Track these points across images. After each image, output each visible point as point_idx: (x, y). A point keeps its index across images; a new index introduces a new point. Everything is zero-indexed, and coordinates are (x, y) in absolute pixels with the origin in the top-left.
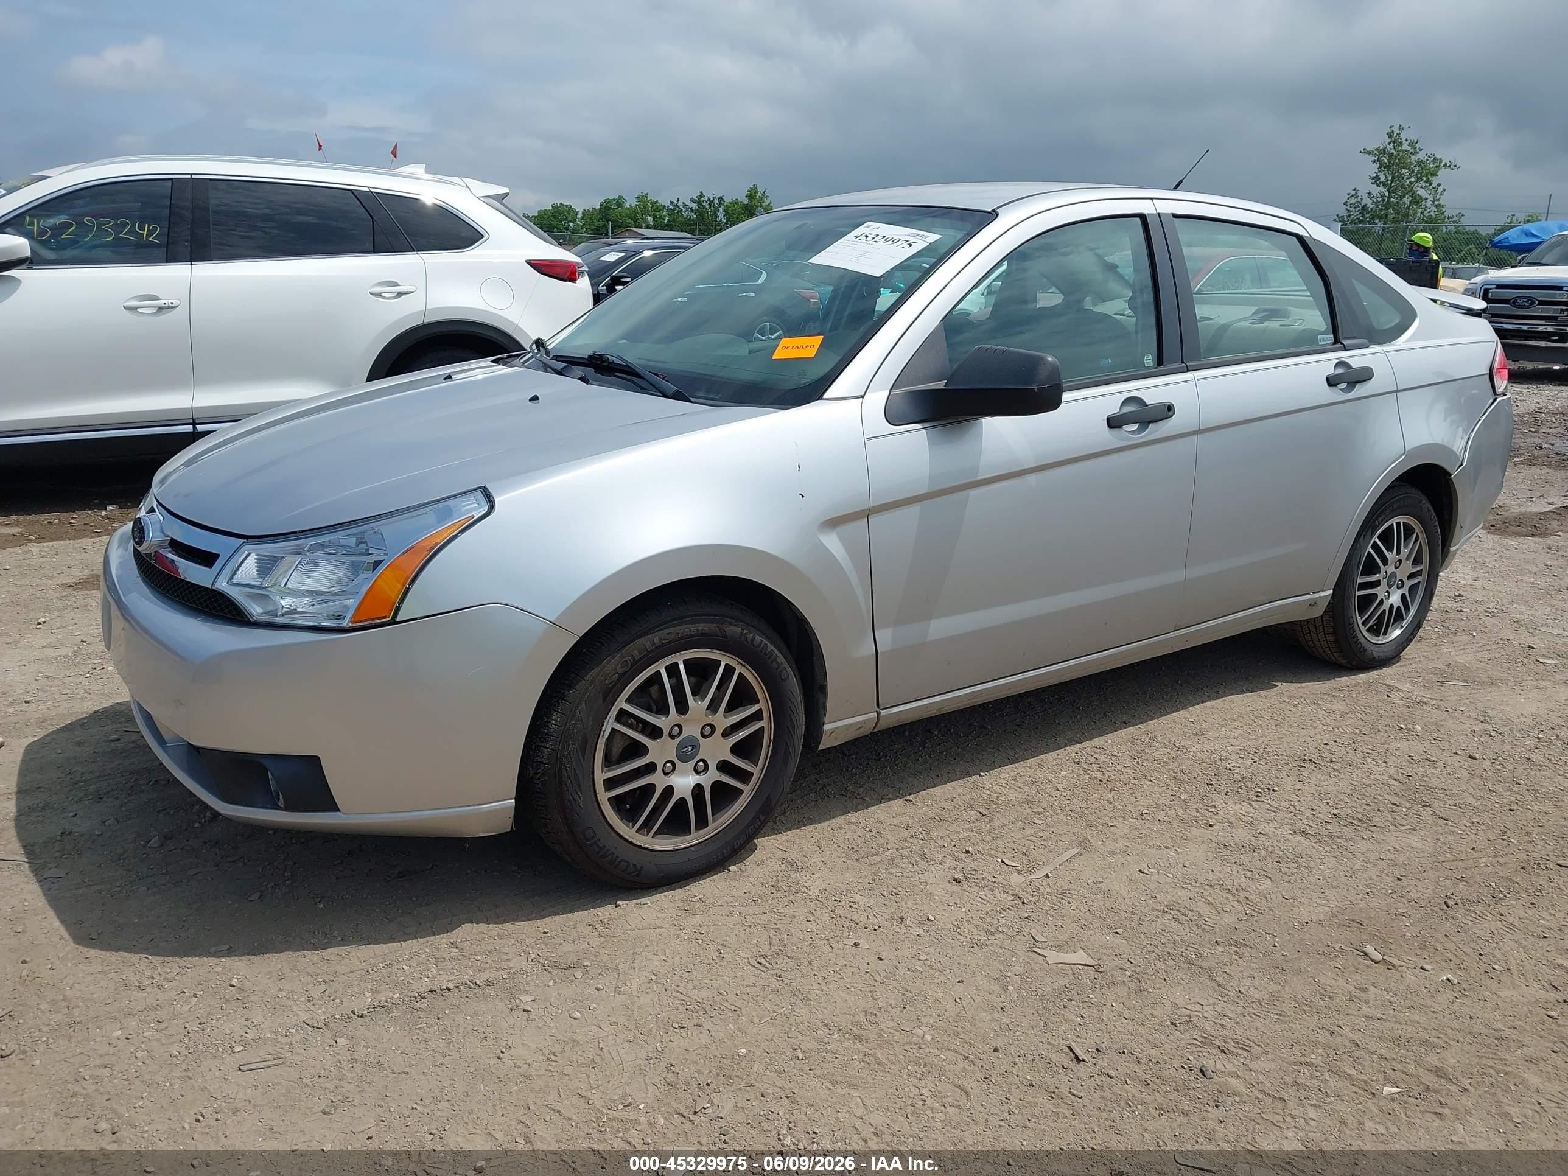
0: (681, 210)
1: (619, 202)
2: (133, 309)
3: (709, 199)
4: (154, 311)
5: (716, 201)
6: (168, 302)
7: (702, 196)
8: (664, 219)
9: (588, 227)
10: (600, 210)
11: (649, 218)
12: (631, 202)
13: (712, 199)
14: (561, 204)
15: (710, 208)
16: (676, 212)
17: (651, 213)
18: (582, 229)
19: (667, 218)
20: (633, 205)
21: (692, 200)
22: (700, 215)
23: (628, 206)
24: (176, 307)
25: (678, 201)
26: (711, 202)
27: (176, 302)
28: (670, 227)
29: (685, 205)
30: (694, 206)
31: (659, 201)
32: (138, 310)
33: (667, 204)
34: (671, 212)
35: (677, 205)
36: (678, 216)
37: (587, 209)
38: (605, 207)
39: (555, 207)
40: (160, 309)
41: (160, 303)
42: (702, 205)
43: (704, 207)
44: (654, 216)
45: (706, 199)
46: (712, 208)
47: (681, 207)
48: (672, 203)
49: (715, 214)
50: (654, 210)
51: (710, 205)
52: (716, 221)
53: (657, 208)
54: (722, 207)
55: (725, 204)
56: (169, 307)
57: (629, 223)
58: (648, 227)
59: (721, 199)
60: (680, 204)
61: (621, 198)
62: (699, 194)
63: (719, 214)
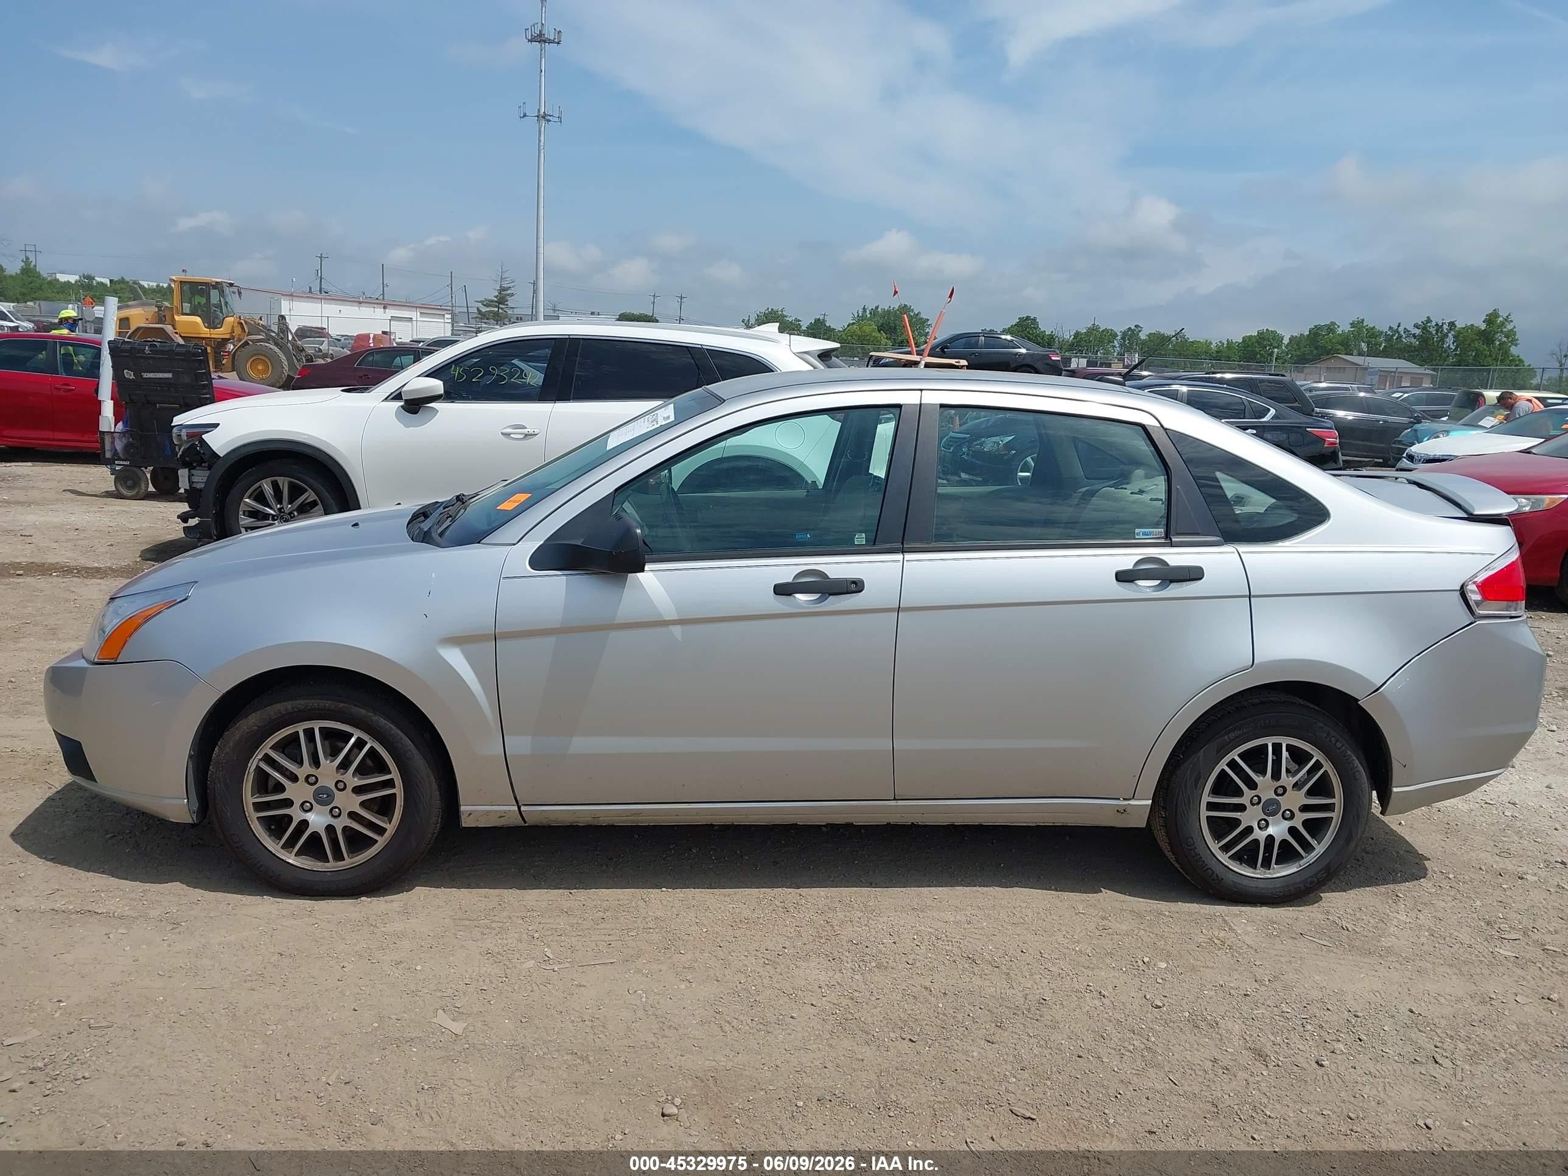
0: (1401, 337)
1: (1331, 328)
2: (507, 435)
3: (1437, 325)
4: (522, 436)
5: (1445, 327)
6: (531, 432)
7: (1429, 320)
8: (1380, 346)
9: (1293, 353)
10: (1308, 336)
11: (1363, 344)
12: (1344, 327)
13: (1441, 324)
14: (1267, 330)
15: (1437, 334)
16: (1395, 338)
17: (1365, 340)
18: (1287, 355)
19: (1383, 345)
20: (1346, 331)
21: (1416, 326)
22: (1424, 341)
23: (1341, 332)
24: (537, 434)
25: (1399, 326)
26: (1439, 328)
27: (537, 431)
28: (1386, 354)
29: (1406, 331)
30: (1417, 332)
31: (1376, 327)
32: (512, 435)
33: (1385, 329)
34: (1389, 338)
35: (1397, 331)
36: (1397, 343)
37: (1295, 335)
38: (1315, 333)
39: (1260, 334)
40: (527, 436)
41: (525, 431)
42: (1428, 331)
43: (1431, 333)
44: (1368, 343)
45: (1434, 324)
46: (1439, 334)
47: (1402, 333)
48: (1391, 328)
49: (1442, 340)
50: (1370, 337)
51: (1437, 331)
52: (1443, 347)
53: (1373, 334)
54: (1452, 333)
55: (1457, 329)
56: (531, 435)
57: (1338, 349)
58: (1360, 354)
59: (1452, 325)
60: (1401, 329)
61: (1333, 323)
62: (1426, 319)
63: (1448, 340)
